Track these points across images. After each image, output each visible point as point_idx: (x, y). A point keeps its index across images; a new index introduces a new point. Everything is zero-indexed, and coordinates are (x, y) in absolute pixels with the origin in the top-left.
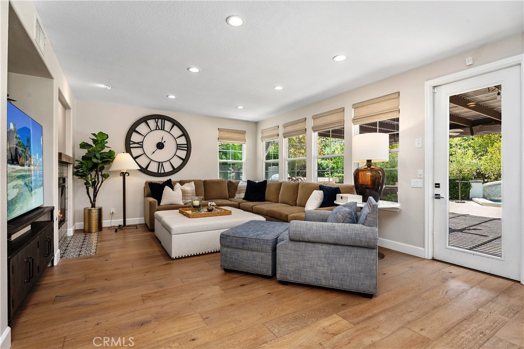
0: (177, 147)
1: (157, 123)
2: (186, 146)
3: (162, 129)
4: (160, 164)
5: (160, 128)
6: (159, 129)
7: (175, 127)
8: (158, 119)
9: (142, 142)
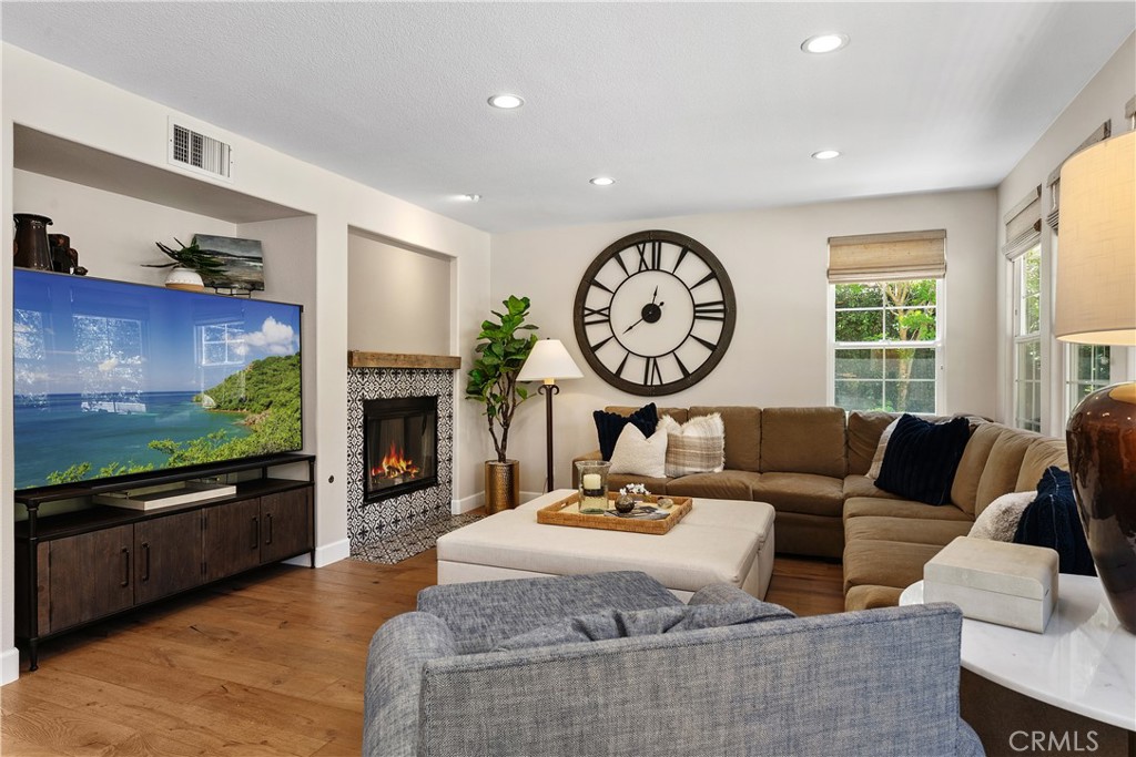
0: (695, 312)
1: (642, 254)
2: (721, 307)
3: (653, 269)
4: (651, 362)
5: (650, 268)
6: (647, 270)
7: (690, 256)
8: (644, 243)
9: (609, 308)
